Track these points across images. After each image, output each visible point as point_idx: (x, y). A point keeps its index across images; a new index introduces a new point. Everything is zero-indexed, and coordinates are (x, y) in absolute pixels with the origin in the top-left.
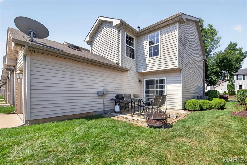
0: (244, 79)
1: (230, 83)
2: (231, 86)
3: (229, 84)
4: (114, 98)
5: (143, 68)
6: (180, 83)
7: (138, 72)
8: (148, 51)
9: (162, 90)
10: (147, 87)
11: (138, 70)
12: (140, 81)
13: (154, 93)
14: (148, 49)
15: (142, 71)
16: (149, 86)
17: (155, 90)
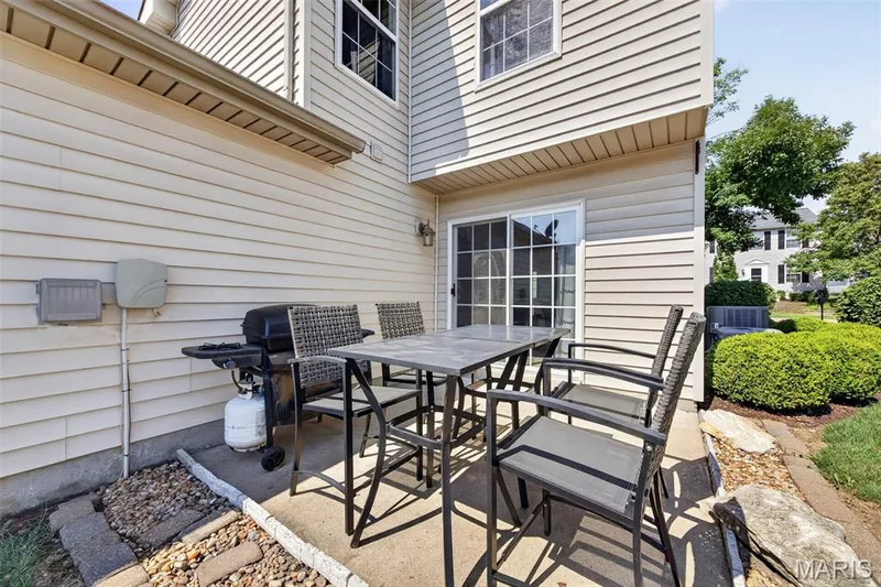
0: (768, 247)
1: (721, 259)
2: (725, 271)
3: (721, 263)
4: (233, 333)
5: (444, 151)
6: (690, 226)
7: (415, 178)
8: (477, 41)
9: (553, 276)
10: (464, 266)
11: (417, 169)
12: (423, 230)
13: (500, 297)
14: (477, 30)
15: (439, 172)
16: (475, 259)
17: (509, 277)
